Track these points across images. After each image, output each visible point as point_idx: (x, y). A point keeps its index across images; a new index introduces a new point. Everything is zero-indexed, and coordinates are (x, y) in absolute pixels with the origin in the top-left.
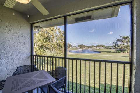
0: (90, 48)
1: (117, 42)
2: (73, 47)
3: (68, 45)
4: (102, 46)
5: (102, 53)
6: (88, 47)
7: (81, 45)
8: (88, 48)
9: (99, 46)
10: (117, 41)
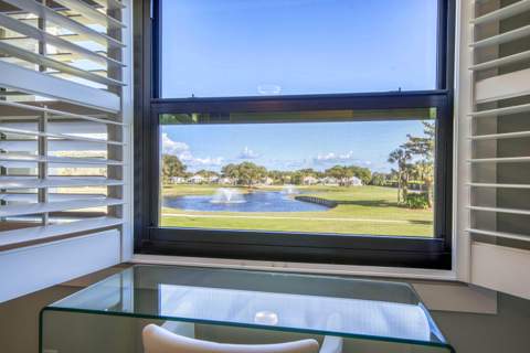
0: (292, 182)
1: (408, 154)
2: (198, 178)
3: (162, 163)
4: (357, 175)
5: (340, 206)
6: (279, 178)
7: (239, 168)
8: (283, 181)
9: (338, 173)
10: (408, 145)
